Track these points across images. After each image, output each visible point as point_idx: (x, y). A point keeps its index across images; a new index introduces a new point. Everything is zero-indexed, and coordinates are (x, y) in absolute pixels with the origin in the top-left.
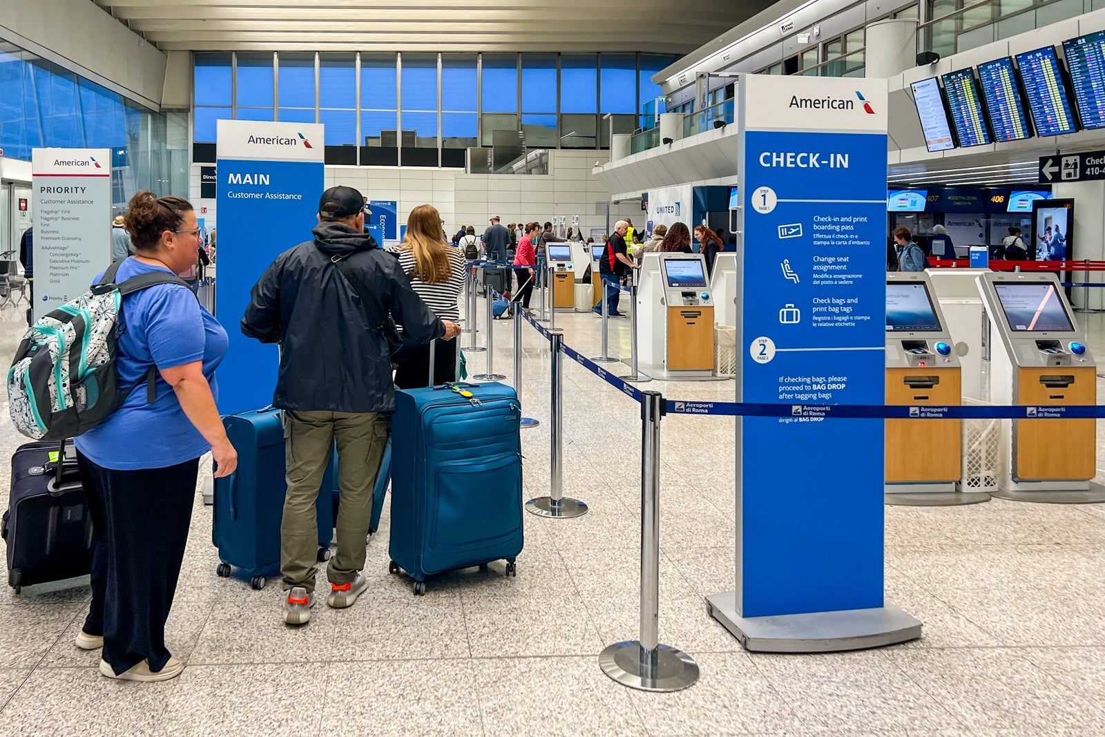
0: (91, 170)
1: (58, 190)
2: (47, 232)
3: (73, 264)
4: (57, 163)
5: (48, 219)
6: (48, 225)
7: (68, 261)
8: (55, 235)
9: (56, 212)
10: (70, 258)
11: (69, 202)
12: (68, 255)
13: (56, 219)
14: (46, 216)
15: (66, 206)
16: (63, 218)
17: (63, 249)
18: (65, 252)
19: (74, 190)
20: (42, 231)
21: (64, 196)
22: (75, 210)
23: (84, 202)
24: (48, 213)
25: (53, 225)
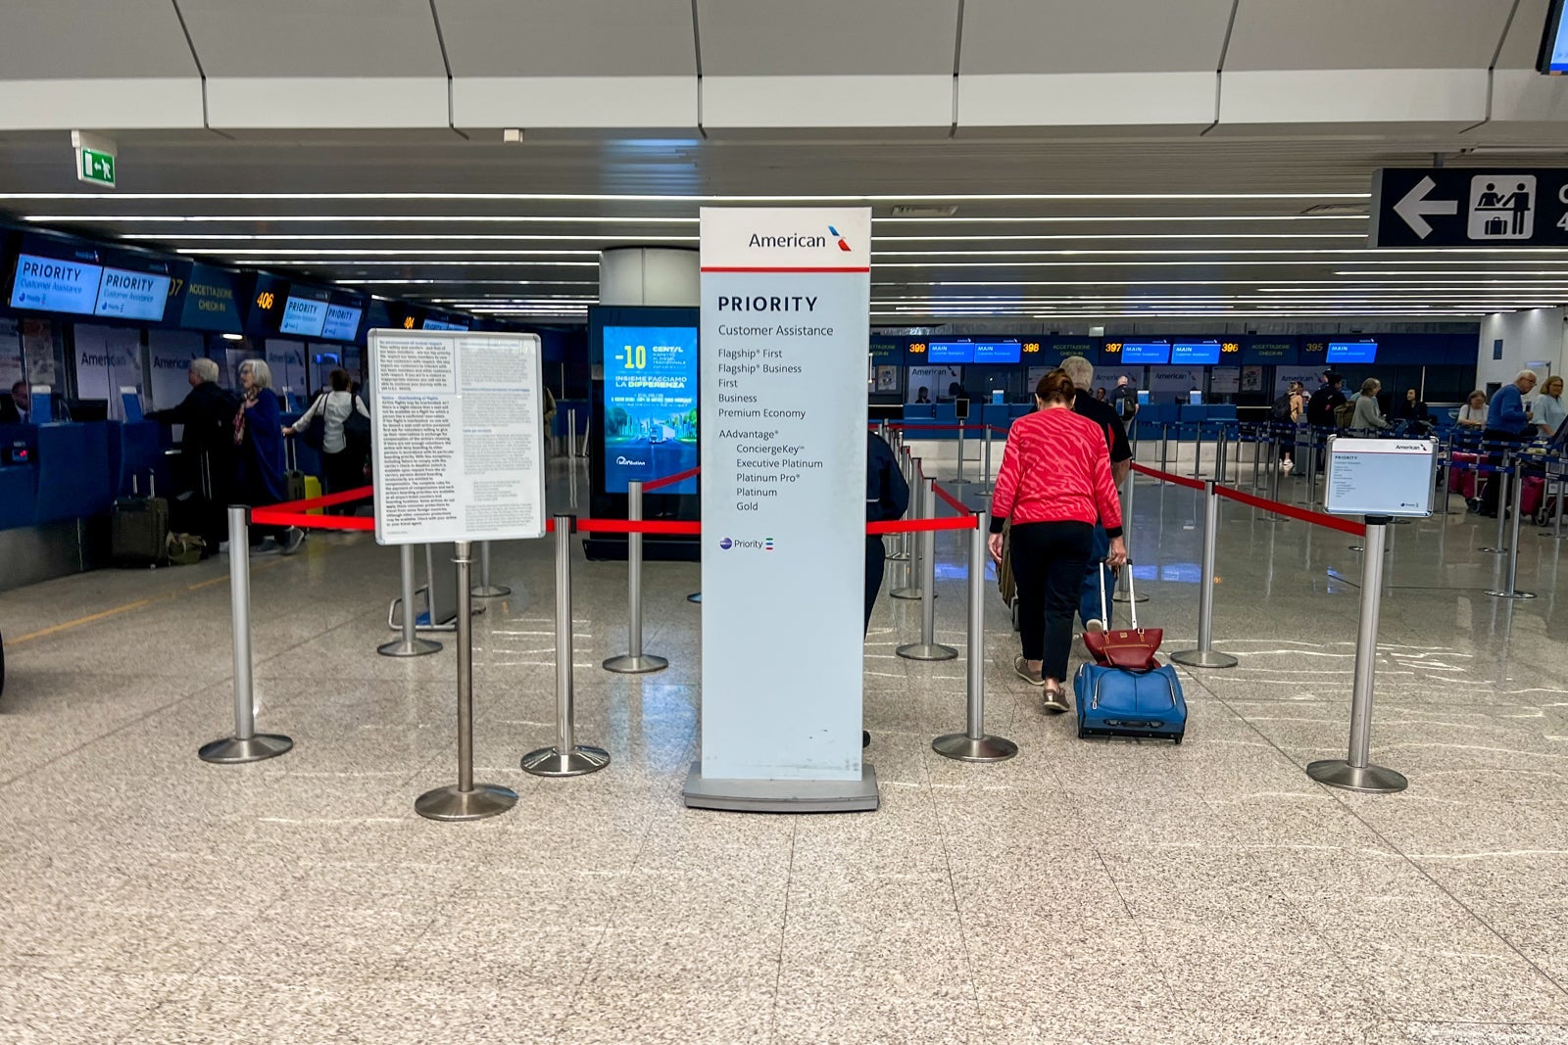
0: (831, 256)
1: (760, 304)
2: (732, 399)
3: (788, 471)
4: (755, 240)
5: (733, 370)
6: (734, 384)
7: (776, 464)
8: (749, 407)
9: (751, 355)
10: (780, 457)
11: (780, 330)
12: (775, 450)
13: (751, 370)
14: (730, 362)
15: (772, 342)
16: (766, 368)
17: (766, 436)
18: (770, 443)
19: (792, 303)
20: (722, 398)
21: (769, 318)
22: (794, 349)
23: (812, 332)
24: (733, 355)
25: (746, 384)
